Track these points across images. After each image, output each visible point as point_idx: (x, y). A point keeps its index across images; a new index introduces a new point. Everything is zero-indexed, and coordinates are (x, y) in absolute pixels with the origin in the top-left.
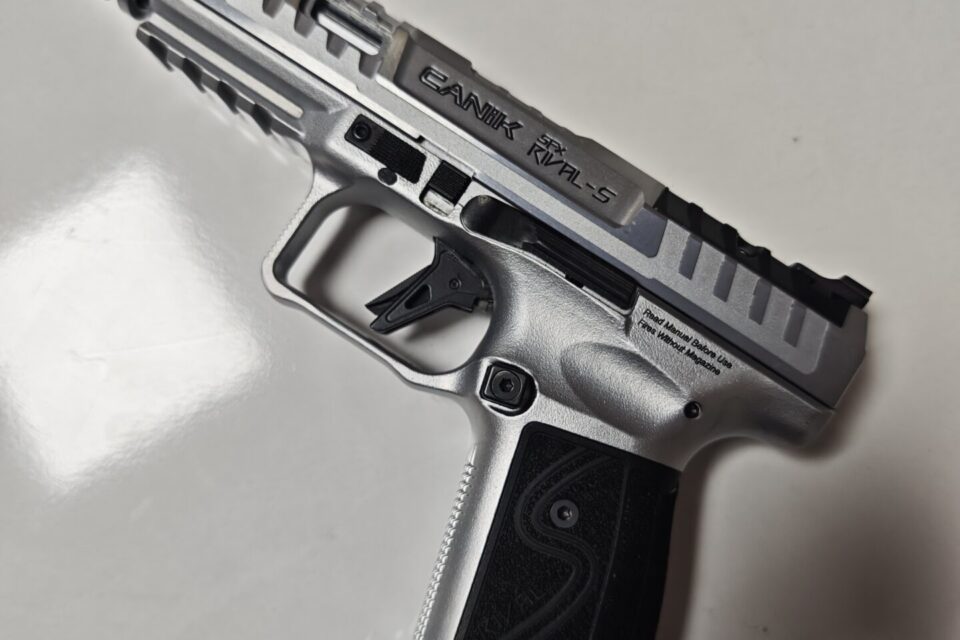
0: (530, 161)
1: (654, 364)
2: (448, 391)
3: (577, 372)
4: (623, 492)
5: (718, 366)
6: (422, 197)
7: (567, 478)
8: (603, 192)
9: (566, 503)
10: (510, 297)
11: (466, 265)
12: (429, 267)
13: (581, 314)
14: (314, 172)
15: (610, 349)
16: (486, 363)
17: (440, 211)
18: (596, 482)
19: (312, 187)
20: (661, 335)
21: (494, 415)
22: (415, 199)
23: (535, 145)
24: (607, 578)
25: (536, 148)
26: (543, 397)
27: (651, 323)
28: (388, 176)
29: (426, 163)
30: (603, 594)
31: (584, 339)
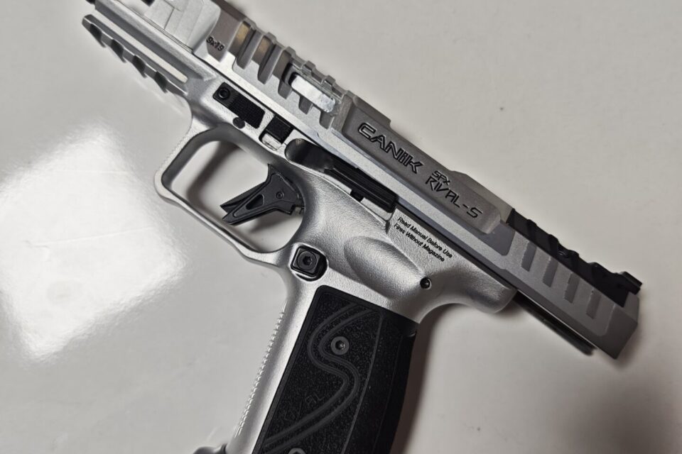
0: (427, 188)
1: (403, 252)
2: (270, 264)
3: (354, 255)
4: (378, 333)
5: (443, 256)
6: (261, 138)
7: (343, 323)
8: (474, 211)
9: (342, 338)
10: (314, 205)
11: (287, 183)
12: (264, 183)
13: (358, 218)
14: (192, 117)
15: (376, 241)
16: (296, 246)
17: (272, 147)
18: (362, 326)
19: (190, 127)
20: (408, 235)
21: (299, 280)
22: (256, 138)
23: (431, 177)
24: (365, 389)
25: (431, 179)
26: (331, 269)
27: (402, 226)
28: (239, 123)
29: (265, 116)
30: (361, 400)
31: (360, 235)
